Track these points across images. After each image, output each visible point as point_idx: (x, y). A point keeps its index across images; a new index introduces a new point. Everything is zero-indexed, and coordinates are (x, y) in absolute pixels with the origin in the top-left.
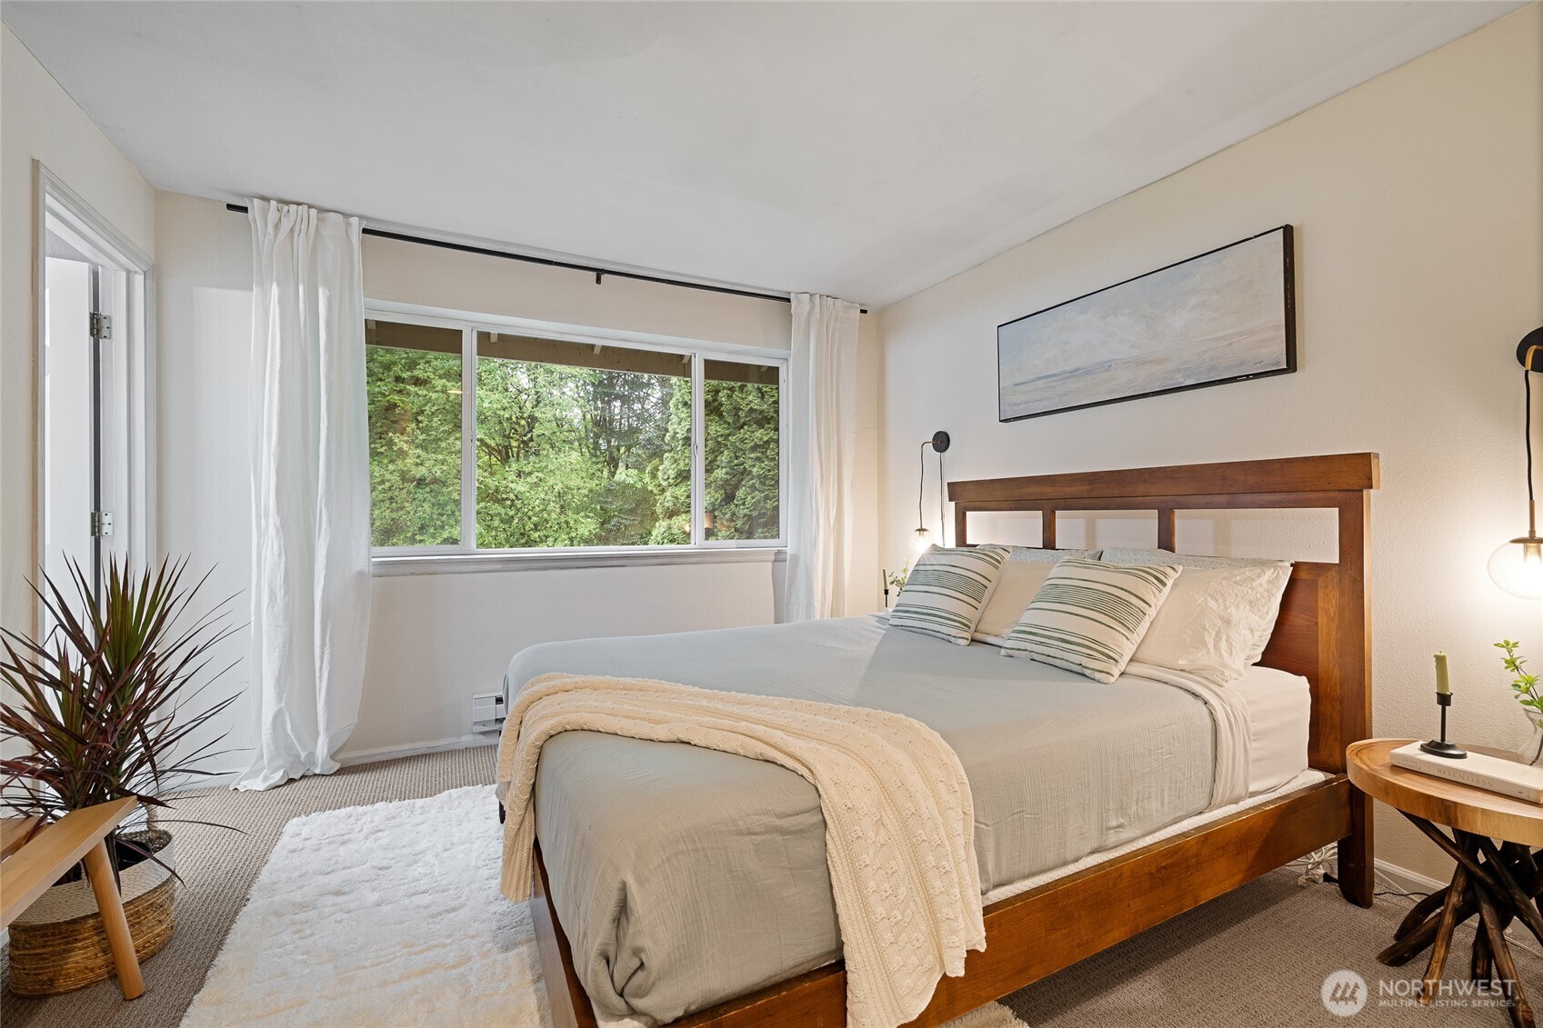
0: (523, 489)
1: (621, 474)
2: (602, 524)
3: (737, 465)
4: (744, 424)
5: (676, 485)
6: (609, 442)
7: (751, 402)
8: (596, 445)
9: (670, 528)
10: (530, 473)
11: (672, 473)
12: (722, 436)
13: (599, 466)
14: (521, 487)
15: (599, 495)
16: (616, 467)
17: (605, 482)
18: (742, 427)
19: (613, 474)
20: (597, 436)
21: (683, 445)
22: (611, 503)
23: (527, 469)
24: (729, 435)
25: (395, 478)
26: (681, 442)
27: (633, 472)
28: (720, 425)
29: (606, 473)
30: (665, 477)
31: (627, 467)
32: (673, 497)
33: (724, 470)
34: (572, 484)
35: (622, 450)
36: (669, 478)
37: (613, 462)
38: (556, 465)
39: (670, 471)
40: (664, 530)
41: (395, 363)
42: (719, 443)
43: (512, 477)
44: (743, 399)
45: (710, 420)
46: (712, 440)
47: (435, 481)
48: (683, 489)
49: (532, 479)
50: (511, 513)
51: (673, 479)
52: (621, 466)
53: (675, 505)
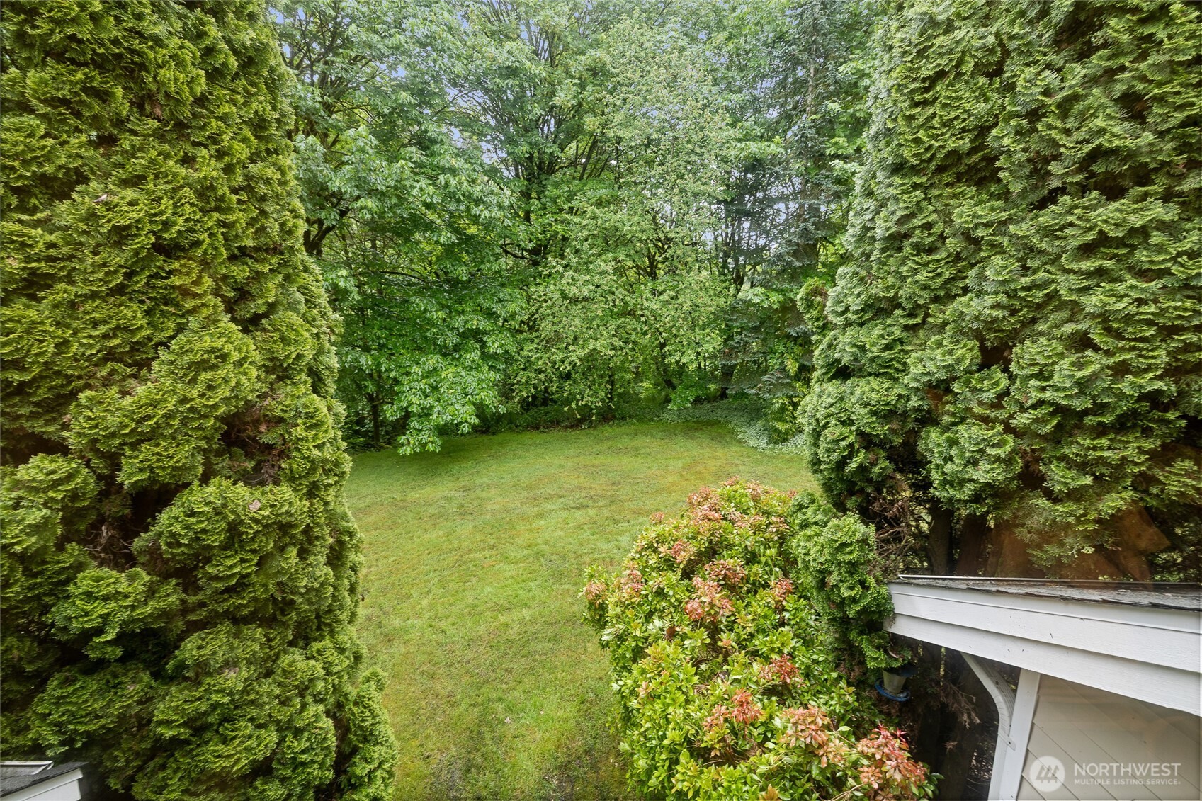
0: (655, 307)
1: (746, 292)
2: (726, 340)
3: (1024, 289)
4: (1062, 190)
5: (861, 325)
6: (736, 261)
7: (1101, 132)
8: (725, 262)
9: (842, 399)
10: (664, 291)
11: (855, 303)
12: (987, 225)
13: (727, 284)
14: (654, 305)
15: (726, 313)
16: (741, 284)
17: (731, 300)
18: (1052, 197)
19: (738, 291)
20: (727, 255)
21: (883, 250)
22: (736, 320)
23: (660, 288)
24: (1010, 220)
25: (557, 296)
26: (879, 245)
27: (760, 290)
28: (981, 202)
29: (732, 289)
30: (840, 310)
31: (752, 286)
32: (855, 345)
33: (989, 300)
34: (700, 302)
35: (748, 268)
36: (847, 309)
37: (739, 280)
38: (687, 284)
39: (850, 299)
40: (830, 400)
41: (559, 197)
42: (976, 242)
43: (647, 294)
44: (1067, 132)
45: (954, 196)
46: (954, 235)
47: (585, 299)
48: (877, 331)
49: (665, 297)
50: (645, 328)
51: (856, 312)
52: (746, 286)
53: (856, 359)
